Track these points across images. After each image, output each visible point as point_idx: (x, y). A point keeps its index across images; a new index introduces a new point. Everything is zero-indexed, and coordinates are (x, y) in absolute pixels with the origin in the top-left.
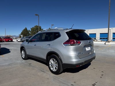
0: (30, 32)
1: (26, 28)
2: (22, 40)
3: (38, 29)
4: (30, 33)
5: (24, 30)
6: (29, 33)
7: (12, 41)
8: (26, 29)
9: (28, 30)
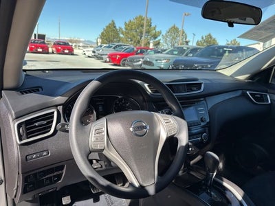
0: (122, 33)
1: (113, 21)
2: (96, 54)
3: (142, 26)
4: (121, 36)
5: (107, 27)
6: (120, 38)
7: (71, 53)
8: (113, 24)
9: (117, 28)
